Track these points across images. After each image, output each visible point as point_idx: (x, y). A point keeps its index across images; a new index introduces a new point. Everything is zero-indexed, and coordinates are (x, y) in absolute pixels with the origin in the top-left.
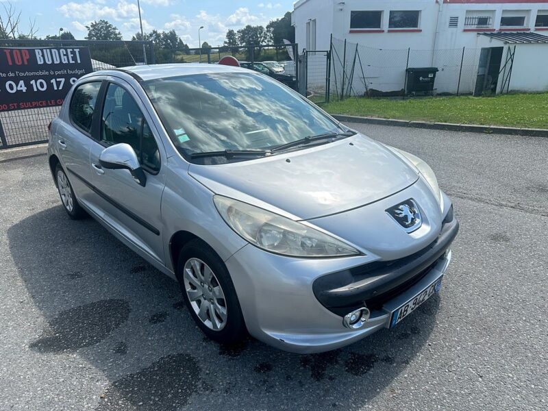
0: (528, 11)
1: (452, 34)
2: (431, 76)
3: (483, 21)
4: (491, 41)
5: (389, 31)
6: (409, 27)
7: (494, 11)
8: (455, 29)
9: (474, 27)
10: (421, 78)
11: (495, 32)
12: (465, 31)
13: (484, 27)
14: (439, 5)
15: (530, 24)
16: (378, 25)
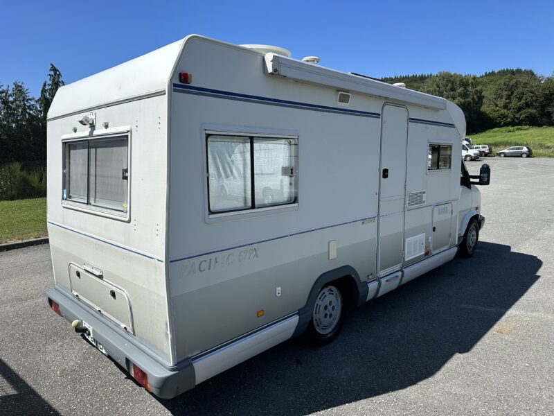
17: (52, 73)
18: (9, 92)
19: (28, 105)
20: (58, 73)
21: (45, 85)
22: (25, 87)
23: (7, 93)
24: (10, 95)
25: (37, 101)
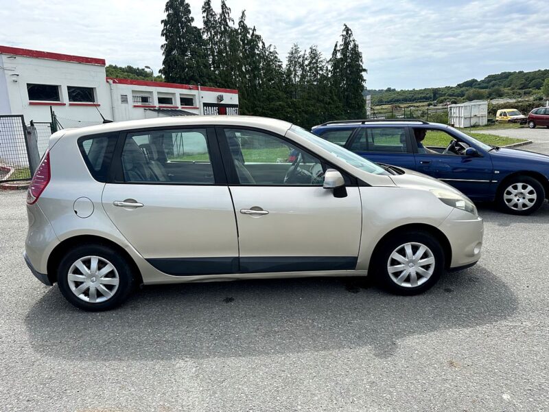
0: (174, 94)
1: (125, 109)
3: (145, 100)
5: (71, 105)
6: (87, 101)
7: (151, 93)
8: (126, 105)
9: (140, 104)
11: (157, 108)
12: (135, 106)
13: (147, 104)
15: (177, 103)
16: (58, 99)
17: (345, 33)
18: (306, 56)
19: (320, 66)
20: (350, 32)
21: (336, 46)
22: (319, 50)
23: (304, 57)
24: (306, 59)
25: (328, 62)
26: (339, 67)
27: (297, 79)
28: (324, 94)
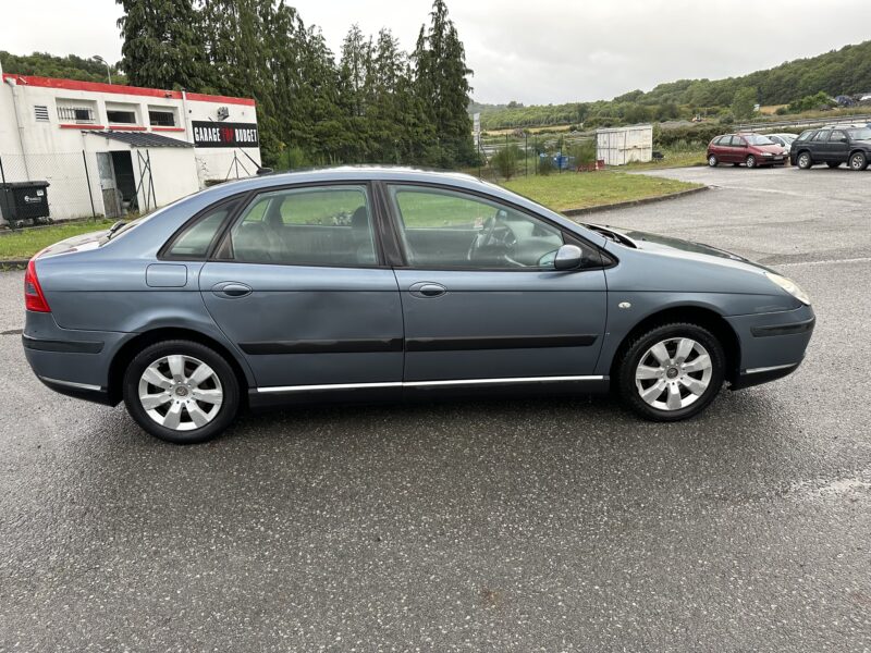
0: (136, 105)
1: (45, 130)
2: (40, 193)
3: (82, 115)
4: (108, 143)
7: (93, 102)
8: (47, 124)
9: (73, 122)
10: (26, 198)
11: (105, 131)
12: (63, 127)
13: (86, 123)
14: (11, 86)
15: (143, 121)
17: (436, 9)
18: (372, 46)
19: (397, 62)
20: (443, 8)
21: (422, 30)
22: (394, 36)
23: (369, 47)
24: (374, 50)
25: (410, 57)
26: (427, 65)
27: (361, 84)
28: (405, 109)
